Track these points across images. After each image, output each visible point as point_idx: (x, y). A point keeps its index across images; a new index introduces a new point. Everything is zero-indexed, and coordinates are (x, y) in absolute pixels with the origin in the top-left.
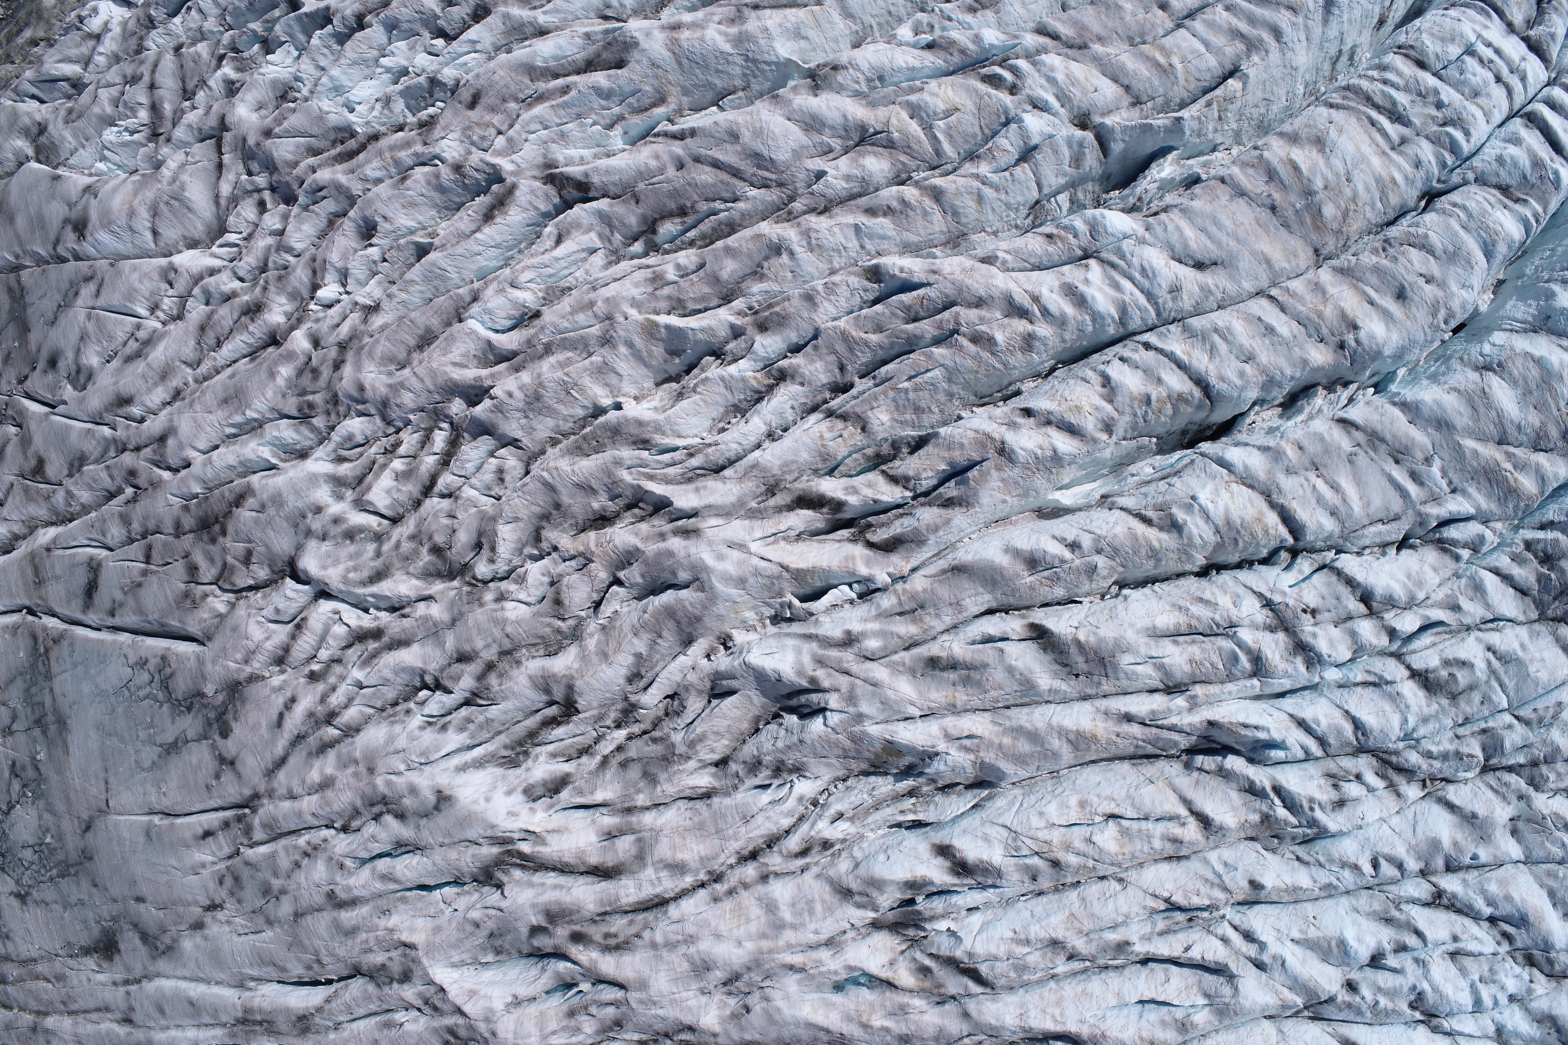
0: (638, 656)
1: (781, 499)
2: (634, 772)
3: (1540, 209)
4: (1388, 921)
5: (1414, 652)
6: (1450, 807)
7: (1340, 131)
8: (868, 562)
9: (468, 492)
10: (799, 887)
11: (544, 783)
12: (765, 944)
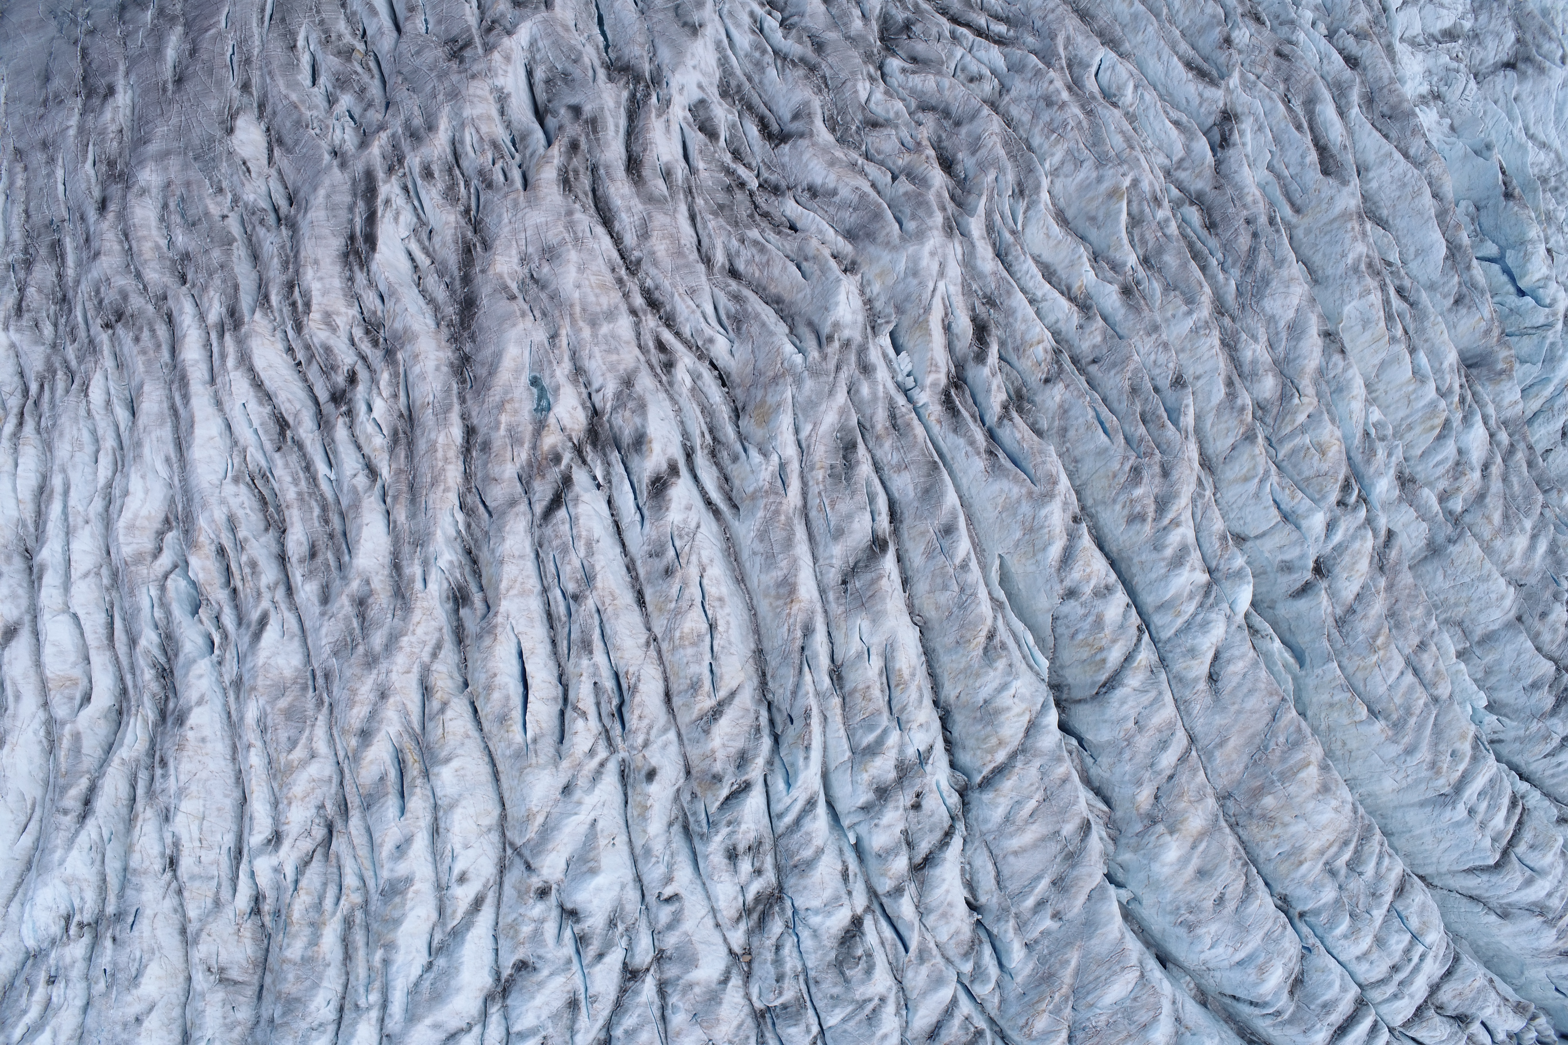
0: (834, 193)
1: (981, 310)
2: (721, 197)
3: (1286, 1016)
4: (612, 924)
5: (876, 922)
6: (725, 981)
7: (1336, 810)
8: (934, 384)
9: (959, 52)
10: (628, 343)
11: (710, 119)
12: (577, 309)
